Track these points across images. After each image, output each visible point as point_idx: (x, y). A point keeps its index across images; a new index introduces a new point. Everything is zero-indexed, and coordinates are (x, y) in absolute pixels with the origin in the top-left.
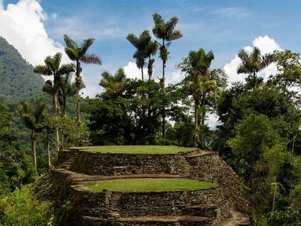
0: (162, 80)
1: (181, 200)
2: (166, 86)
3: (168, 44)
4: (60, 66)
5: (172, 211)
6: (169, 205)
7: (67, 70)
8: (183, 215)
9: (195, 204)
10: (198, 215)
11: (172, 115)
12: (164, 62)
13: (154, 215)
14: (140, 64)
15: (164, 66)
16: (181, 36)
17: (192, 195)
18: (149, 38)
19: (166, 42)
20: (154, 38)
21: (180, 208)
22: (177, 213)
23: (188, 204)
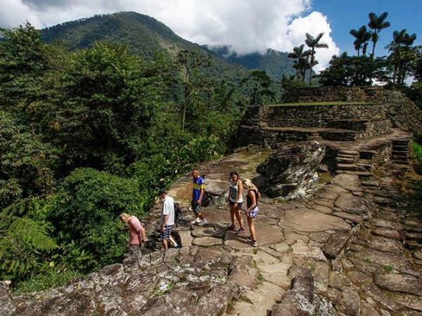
0: (372, 55)
1: (328, 114)
2: (375, 58)
3: (379, 31)
4: (303, 52)
5: (318, 124)
6: (315, 118)
7: (307, 54)
8: (328, 127)
9: (345, 118)
10: (344, 128)
11: (377, 77)
12: (375, 43)
13: (299, 126)
14: (357, 48)
15: (374, 46)
16: (389, 25)
17: (342, 109)
18: (365, 30)
19: (377, 30)
20: (368, 29)
21: (326, 121)
22: (323, 125)
23: (336, 118)
